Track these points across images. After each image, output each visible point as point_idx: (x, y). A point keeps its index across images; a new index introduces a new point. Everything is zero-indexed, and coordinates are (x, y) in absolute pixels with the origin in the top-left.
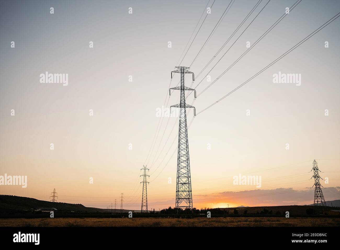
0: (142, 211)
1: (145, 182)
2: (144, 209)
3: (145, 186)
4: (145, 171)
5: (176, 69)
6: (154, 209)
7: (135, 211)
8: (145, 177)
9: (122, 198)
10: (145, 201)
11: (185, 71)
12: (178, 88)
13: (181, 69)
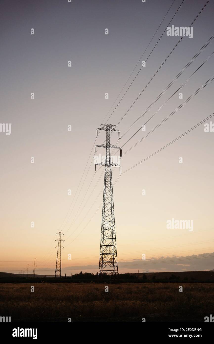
0: (55, 276)
1: (60, 247)
2: (58, 274)
3: (59, 251)
4: (60, 235)
5: (102, 126)
6: (65, 274)
7: (47, 276)
8: (60, 242)
9: (35, 263)
10: (59, 266)
11: (111, 129)
12: (103, 146)
13: (107, 127)
